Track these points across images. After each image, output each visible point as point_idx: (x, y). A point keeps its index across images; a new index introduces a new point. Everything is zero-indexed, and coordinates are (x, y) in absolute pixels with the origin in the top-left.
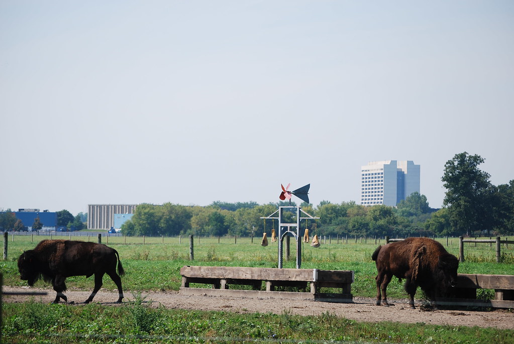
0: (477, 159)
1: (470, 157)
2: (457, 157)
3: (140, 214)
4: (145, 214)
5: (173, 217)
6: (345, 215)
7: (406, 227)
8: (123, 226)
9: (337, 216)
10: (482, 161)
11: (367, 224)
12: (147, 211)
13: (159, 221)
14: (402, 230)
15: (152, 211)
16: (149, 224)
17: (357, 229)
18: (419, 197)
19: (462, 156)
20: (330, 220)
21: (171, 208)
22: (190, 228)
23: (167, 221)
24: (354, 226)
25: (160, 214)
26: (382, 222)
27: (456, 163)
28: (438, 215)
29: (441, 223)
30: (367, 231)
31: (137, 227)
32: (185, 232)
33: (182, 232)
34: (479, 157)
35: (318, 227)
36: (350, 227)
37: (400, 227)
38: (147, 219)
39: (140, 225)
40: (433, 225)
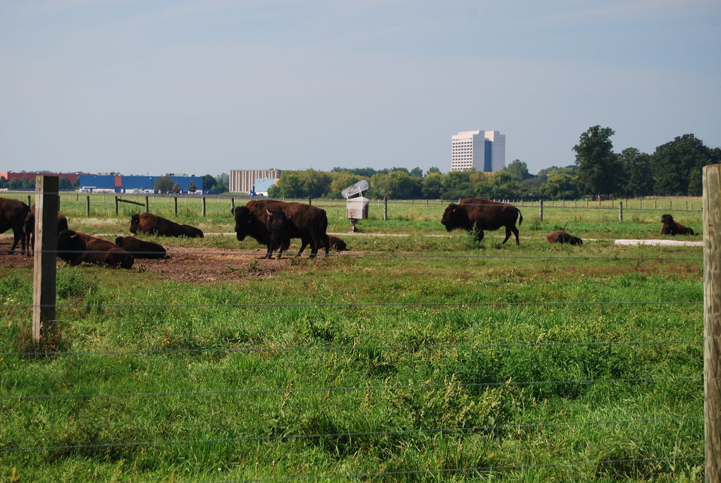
0: (608, 132)
1: (603, 129)
2: (591, 129)
3: (285, 179)
4: (290, 178)
5: (315, 181)
6: (468, 180)
7: (525, 191)
8: (269, 189)
9: (461, 182)
10: (613, 133)
11: (491, 188)
12: (291, 176)
13: (302, 185)
14: (521, 194)
15: (296, 176)
16: (294, 187)
17: (482, 193)
18: (520, 164)
19: (596, 128)
20: (455, 185)
21: (314, 174)
22: (330, 190)
23: (310, 185)
24: (479, 191)
25: (304, 179)
26: (504, 186)
27: (590, 135)
28: (553, 180)
29: (555, 187)
30: (490, 195)
31: (282, 191)
32: (326, 196)
33: (323, 195)
34: (611, 130)
35: (445, 191)
36: (475, 190)
37: (519, 191)
38: (291, 183)
39: (285, 188)
40: (548, 189)
